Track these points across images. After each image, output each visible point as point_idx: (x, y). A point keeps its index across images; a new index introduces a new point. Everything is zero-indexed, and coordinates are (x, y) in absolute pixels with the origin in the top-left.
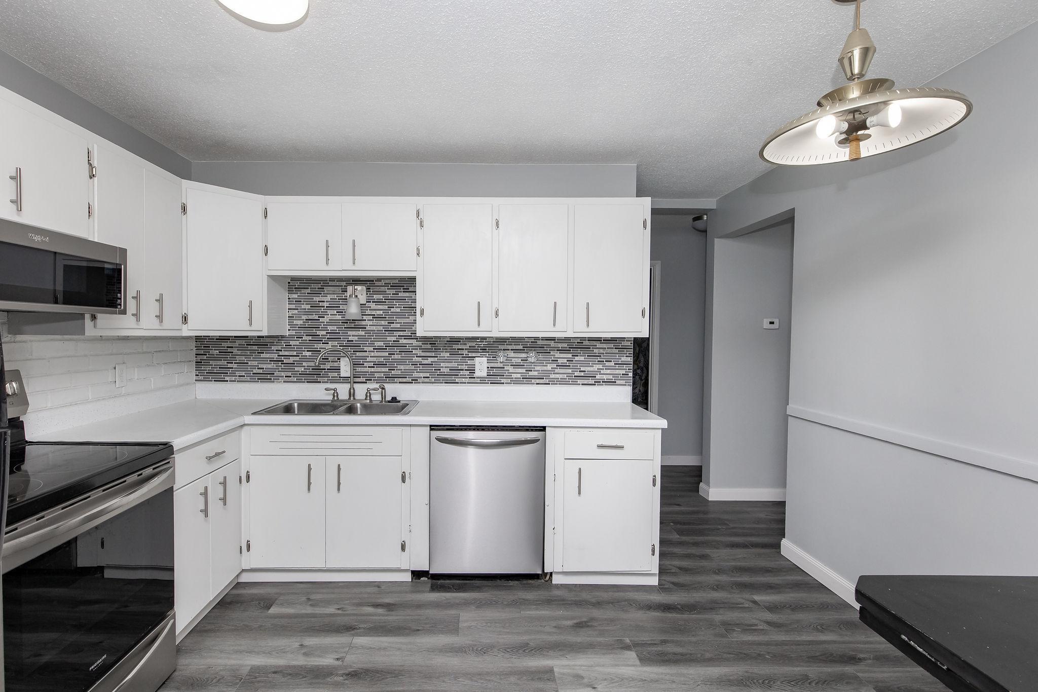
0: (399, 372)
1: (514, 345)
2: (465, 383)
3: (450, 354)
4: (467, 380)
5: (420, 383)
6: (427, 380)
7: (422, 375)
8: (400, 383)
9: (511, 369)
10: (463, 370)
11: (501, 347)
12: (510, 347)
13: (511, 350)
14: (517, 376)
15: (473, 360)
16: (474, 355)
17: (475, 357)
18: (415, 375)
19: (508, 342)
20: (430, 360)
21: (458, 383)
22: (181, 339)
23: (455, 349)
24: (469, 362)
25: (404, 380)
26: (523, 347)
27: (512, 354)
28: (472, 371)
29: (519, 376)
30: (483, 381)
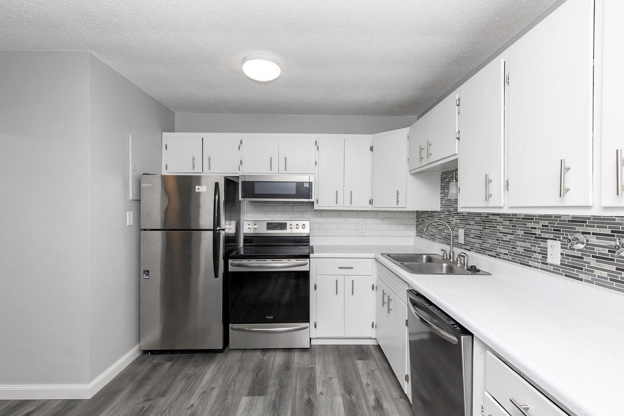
0: (488, 245)
1: (598, 227)
2: (537, 268)
3: (525, 233)
4: (540, 265)
5: (501, 258)
6: (506, 257)
7: (503, 251)
8: (489, 255)
9: (593, 262)
10: (535, 252)
11: (578, 229)
12: (591, 230)
13: (594, 234)
14: (601, 273)
15: (546, 242)
16: (546, 236)
17: (547, 239)
18: (499, 250)
19: (589, 222)
20: (509, 237)
21: (531, 266)
22: (406, 212)
23: (528, 228)
24: (542, 244)
25: (491, 253)
26: (612, 232)
27: (593, 240)
28: (544, 254)
29: (605, 274)
30: (555, 270)
